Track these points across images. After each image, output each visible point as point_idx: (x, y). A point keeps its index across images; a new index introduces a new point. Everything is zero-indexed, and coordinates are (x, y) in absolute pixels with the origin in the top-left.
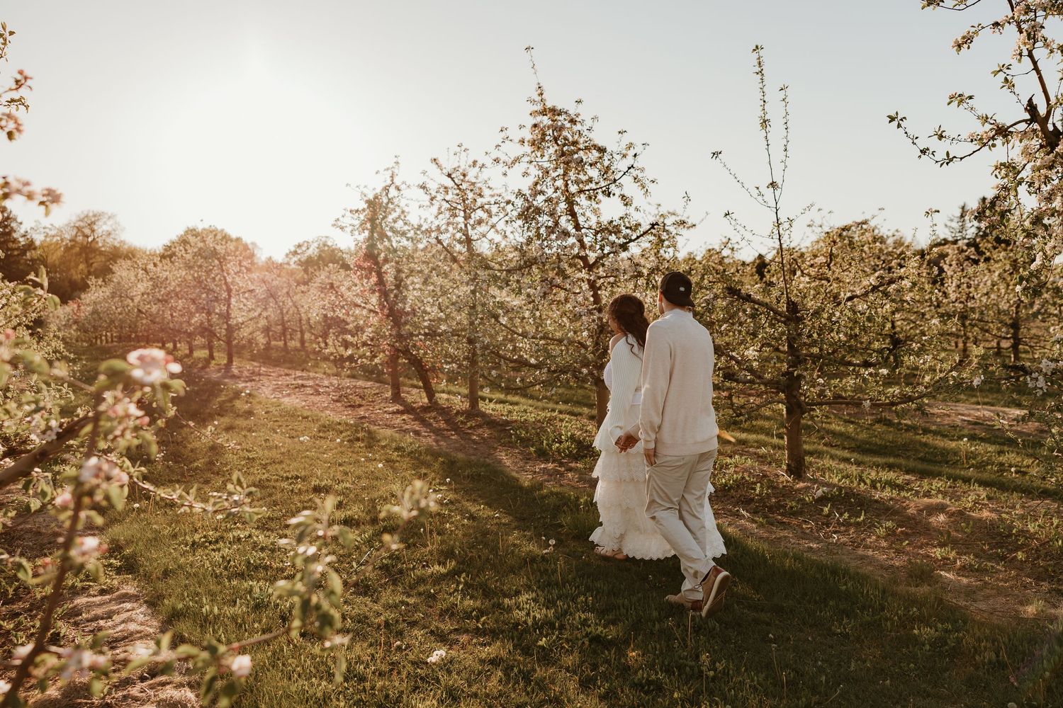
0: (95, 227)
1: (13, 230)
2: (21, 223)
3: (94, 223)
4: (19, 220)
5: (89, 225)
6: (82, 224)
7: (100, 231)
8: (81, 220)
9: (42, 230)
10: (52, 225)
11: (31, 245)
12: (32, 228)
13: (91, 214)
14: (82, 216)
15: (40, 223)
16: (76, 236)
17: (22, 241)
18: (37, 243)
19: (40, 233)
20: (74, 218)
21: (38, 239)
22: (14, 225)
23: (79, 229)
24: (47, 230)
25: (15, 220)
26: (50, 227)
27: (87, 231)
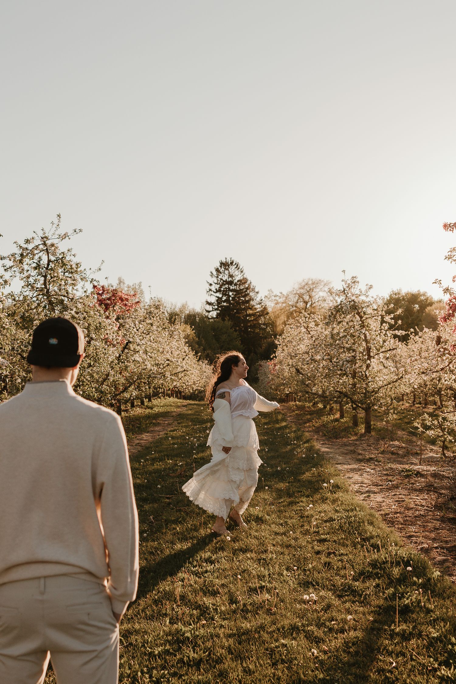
0: (313, 294)
1: (251, 299)
2: (257, 293)
3: (311, 290)
4: (256, 290)
5: (308, 292)
6: (302, 291)
7: (317, 297)
8: (302, 288)
9: (273, 298)
10: (281, 293)
11: (264, 312)
12: (266, 297)
13: (310, 282)
14: (303, 284)
15: (273, 292)
16: (297, 302)
17: (259, 308)
18: (270, 310)
19: (271, 301)
20: (297, 287)
21: (270, 306)
22: (251, 294)
23: (301, 296)
24: (277, 298)
25: (253, 290)
26: (280, 295)
27: (307, 298)
